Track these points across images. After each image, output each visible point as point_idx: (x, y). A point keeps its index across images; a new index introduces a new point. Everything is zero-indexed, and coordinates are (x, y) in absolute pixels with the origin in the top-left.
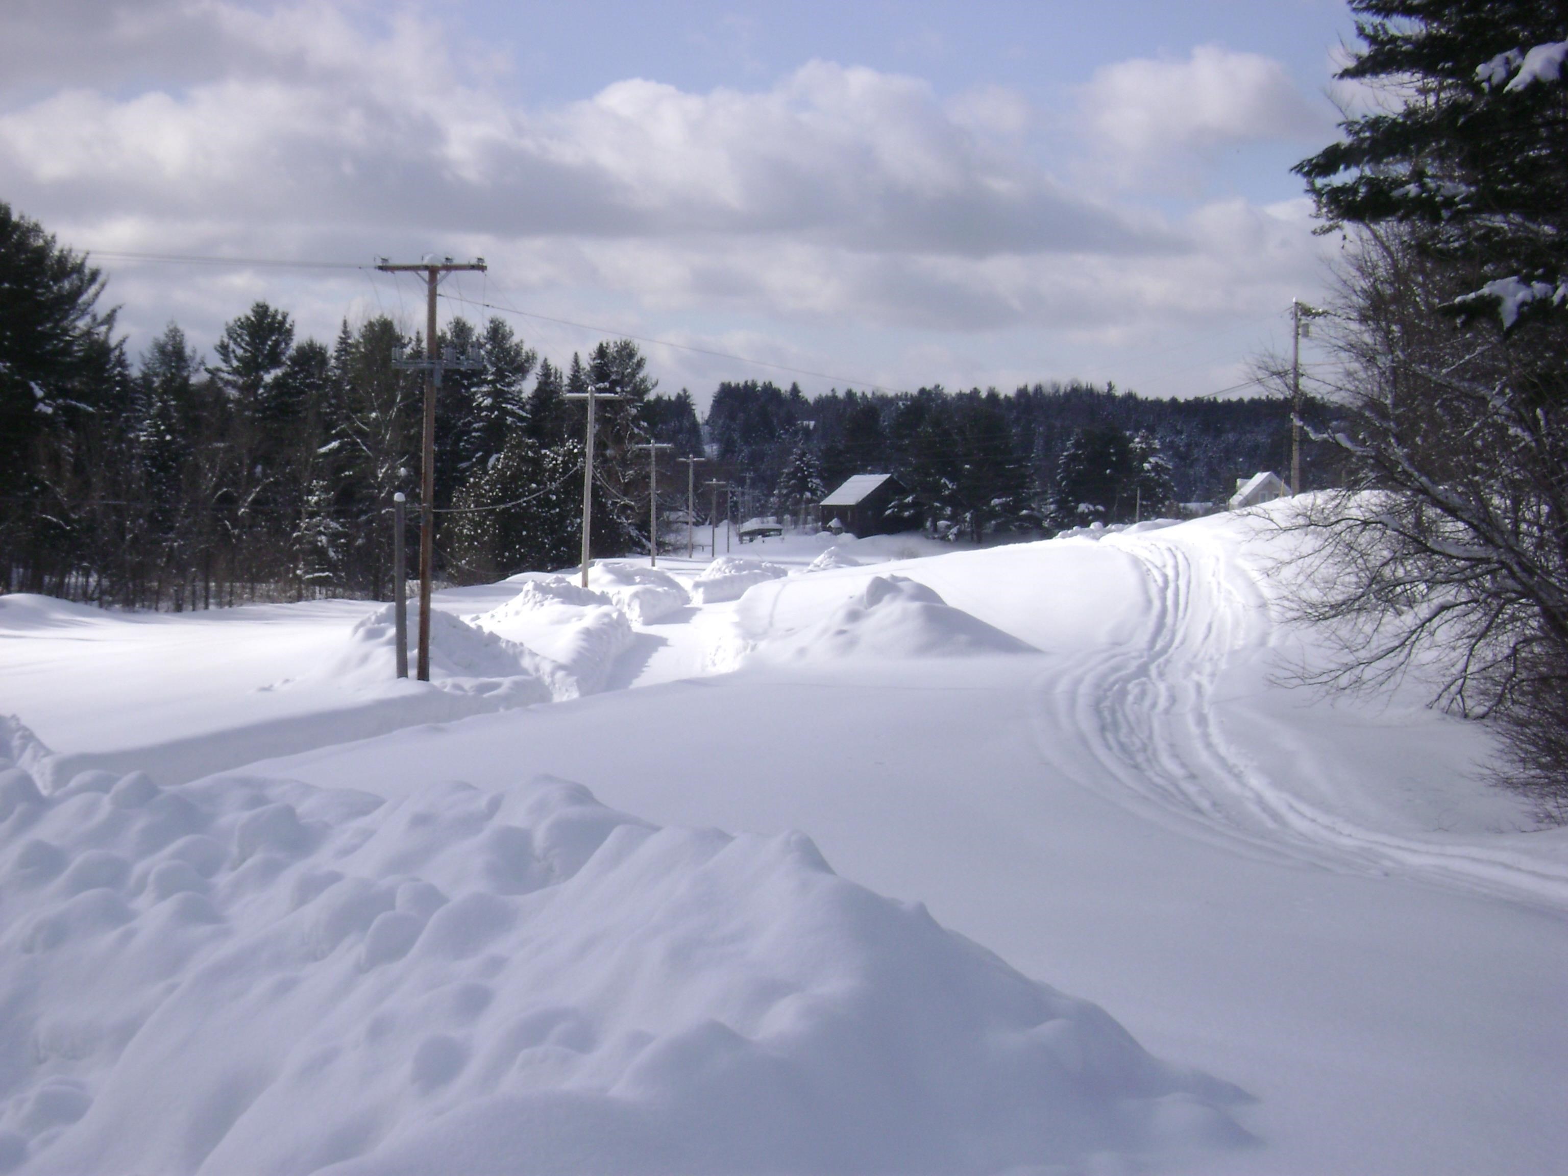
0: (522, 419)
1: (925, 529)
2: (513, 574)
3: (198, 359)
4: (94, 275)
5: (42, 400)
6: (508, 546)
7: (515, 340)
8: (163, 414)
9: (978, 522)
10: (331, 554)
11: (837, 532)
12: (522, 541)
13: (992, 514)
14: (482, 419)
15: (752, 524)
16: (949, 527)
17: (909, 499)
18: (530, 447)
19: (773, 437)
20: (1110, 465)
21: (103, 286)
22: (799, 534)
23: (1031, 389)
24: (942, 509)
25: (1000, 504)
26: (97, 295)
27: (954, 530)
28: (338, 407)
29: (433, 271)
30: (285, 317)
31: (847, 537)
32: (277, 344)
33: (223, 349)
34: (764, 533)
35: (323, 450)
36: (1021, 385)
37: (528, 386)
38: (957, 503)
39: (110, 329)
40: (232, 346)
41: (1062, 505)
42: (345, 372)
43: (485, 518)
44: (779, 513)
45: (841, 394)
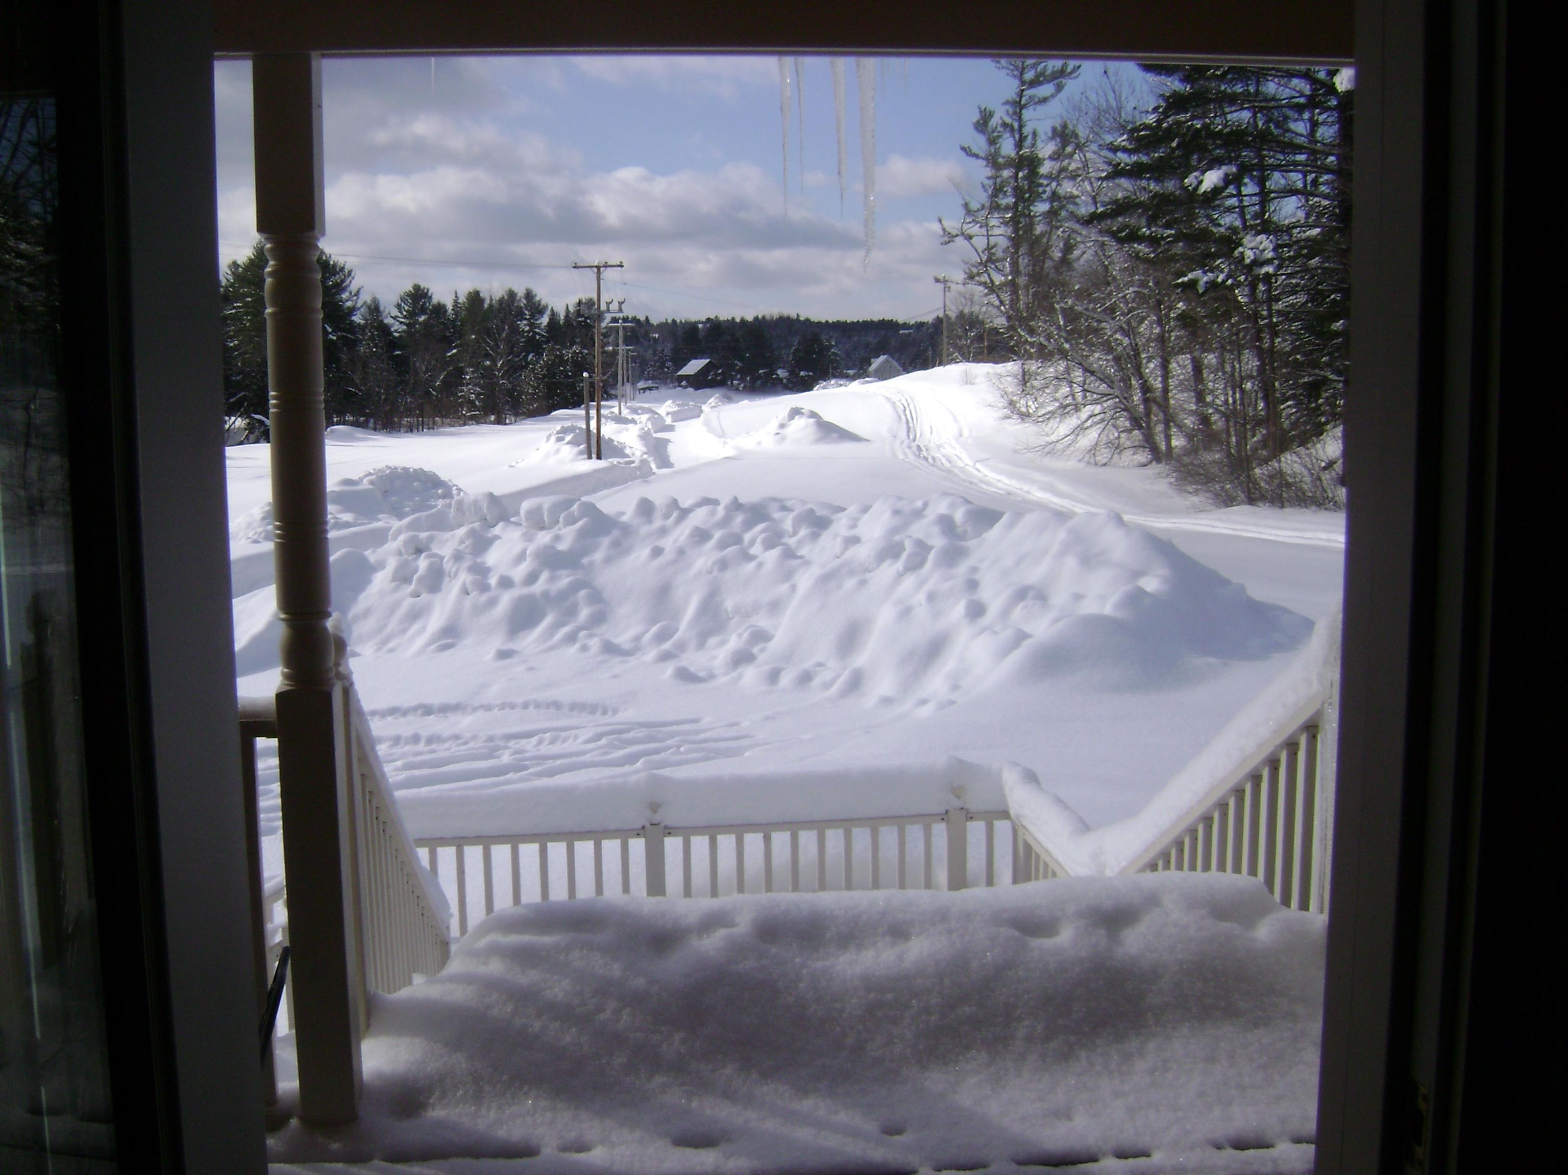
0: (543, 336)
1: (728, 385)
2: (555, 410)
3: (387, 312)
4: (350, 272)
5: (330, 333)
6: (551, 397)
7: (537, 299)
8: (372, 338)
9: (753, 381)
10: (477, 403)
11: (686, 387)
12: (557, 395)
13: (759, 377)
14: (524, 337)
15: (641, 385)
16: (739, 384)
17: (720, 371)
18: (558, 350)
19: (638, 341)
20: (815, 352)
21: (353, 278)
22: (667, 389)
23: (760, 317)
24: (736, 375)
25: (764, 373)
26: (351, 282)
27: (742, 385)
28: (454, 333)
29: (598, 267)
30: (428, 291)
31: (690, 390)
32: (424, 303)
33: (399, 306)
34: (650, 389)
35: (449, 354)
36: (756, 315)
37: (545, 320)
38: (743, 372)
39: (358, 298)
40: (403, 304)
41: (793, 373)
42: (457, 316)
43: (539, 384)
44: (653, 378)
45: (670, 321)
